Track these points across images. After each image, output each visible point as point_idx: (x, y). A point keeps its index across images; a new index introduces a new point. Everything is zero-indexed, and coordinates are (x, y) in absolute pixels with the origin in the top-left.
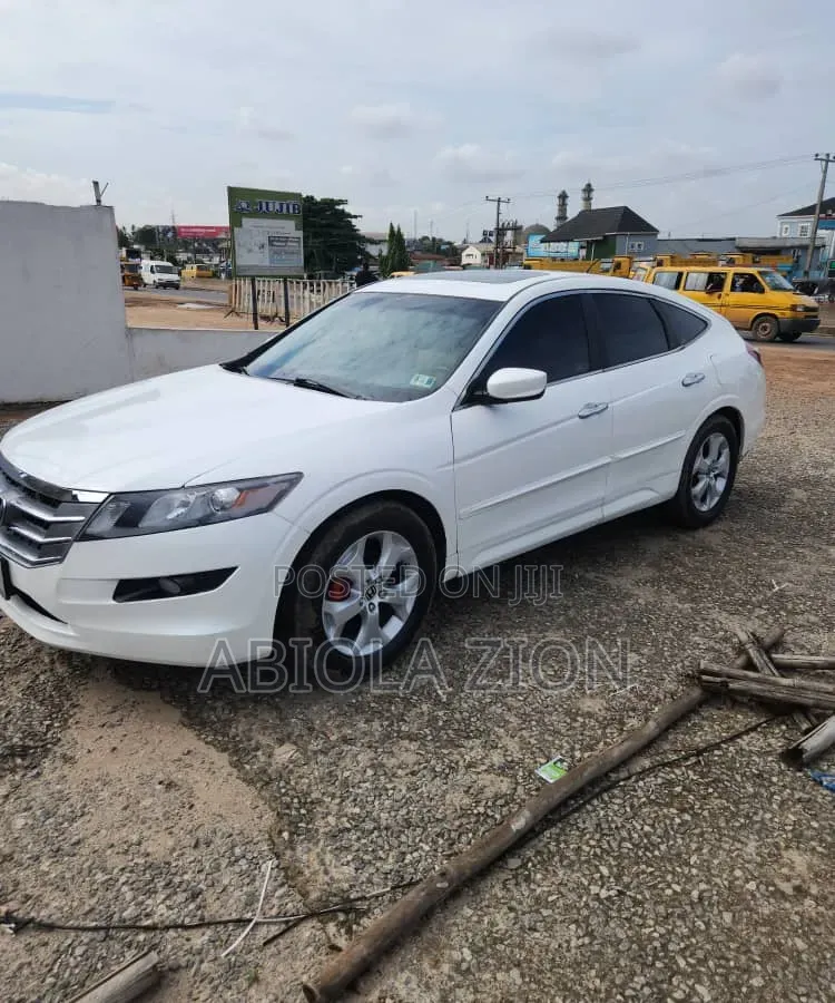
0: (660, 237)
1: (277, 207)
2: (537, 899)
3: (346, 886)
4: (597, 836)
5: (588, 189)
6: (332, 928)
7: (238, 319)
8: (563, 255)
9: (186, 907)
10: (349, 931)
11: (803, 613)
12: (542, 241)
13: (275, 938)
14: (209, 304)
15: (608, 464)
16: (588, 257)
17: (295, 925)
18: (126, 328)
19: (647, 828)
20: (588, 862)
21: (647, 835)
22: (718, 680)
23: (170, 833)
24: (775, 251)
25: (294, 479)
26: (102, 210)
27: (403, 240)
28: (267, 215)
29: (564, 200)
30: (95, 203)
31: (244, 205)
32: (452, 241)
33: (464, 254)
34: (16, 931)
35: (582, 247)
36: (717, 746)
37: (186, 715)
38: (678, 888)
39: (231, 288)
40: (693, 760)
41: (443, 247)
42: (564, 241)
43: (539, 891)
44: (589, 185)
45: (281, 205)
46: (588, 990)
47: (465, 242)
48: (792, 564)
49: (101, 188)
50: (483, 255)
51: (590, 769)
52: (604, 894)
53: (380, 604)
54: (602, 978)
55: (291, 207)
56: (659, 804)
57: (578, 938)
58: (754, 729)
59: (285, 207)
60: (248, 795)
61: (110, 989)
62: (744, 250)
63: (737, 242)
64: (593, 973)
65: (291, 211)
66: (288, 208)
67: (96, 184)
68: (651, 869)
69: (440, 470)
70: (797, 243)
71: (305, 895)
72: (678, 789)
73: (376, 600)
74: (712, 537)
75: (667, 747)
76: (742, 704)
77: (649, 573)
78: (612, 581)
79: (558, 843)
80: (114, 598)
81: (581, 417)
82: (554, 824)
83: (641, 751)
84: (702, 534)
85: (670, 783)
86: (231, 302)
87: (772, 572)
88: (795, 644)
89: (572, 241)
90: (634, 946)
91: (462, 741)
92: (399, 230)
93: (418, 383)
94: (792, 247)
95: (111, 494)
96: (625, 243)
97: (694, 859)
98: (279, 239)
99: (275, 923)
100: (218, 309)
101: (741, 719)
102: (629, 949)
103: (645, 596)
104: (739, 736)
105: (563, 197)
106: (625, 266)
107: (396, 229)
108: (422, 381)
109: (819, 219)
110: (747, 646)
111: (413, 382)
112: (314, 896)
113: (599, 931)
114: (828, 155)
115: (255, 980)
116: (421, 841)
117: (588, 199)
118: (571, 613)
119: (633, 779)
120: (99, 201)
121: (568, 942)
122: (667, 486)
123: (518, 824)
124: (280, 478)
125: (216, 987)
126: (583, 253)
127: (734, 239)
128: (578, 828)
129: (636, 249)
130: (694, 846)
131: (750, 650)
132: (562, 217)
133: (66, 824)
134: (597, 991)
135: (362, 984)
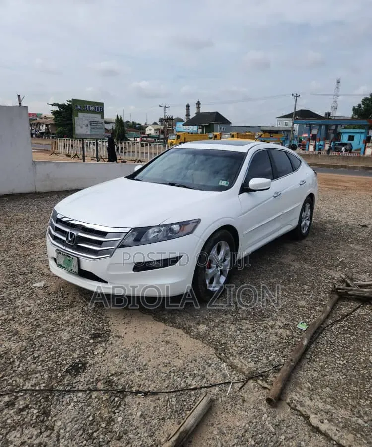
0: (231, 125)
1: (93, 108)
2: (321, 366)
3: (255, 369)
4: (329, 345)
5: (199, 104)
6: (259, 382)
7: (56, 157)
8: (192, 131)
9: (203, 381)
10: (266, 382)
11: (353, 268)
12: (183, 125)
13: (242, 387)
14: (35, 149)
15: (281, 215)
16: (202, 132)
17: (246, 383)
18: (33, 161)
19: (343, 342)
20: (330, 353)
21: (345, 344)
22: (344, 291)
23: (179, 358)
24: (277, 132)
25: (198, 221)
26: (22, 108)
27: (123, 123)
28: (89, 112)
29: (189, 108)
30: (19, 105)
31: (79, 107)
32: (140, 123)
33: (147, 129)
34: (145, 396)
35: (200, 128)
36: (350, 314)
37: (154, 317)
38: (364, 358)
39: (52, 143)
40: (345, 319)
41: (137, 126)
42: (192, 125)
43: (320, 364)
44: (199, 102)
45: (95, 108)
46: (354, 391)
47: (146, 124)
48: (341, 251)
49: (21, 98)
50: (155, 130)
51: (317, 324)
52: (342, 363)
53: (220, 270)
54: (356, 387)
55: (99, 108)
56: (343, 334)
57: (342, 376)
58: (359, 307)
59: (96, 108)
60: (199, 343)
61: (201, 407)
62: (264, 131)
63: (262, 128)
64: (352, 386)
65: (99, 110)
66: (98, 109)
67: (19, 96)
68: (352, 354)
69: (240, 216)
70: (284, 129)
71: (243, 373)
72: (346, 328)
73: (219, 269)
74: (308, 242)
75: (334, 315)
76: (350, 300)
77: (293, 257)
78: (283, 261)
79: (318, 349)
80: (134, 270)
81: (275, 197)
82: (313, 343)
83: (328, 317)
84: (304, 242)
85: (343, 327)
86: (52, 149)
87: (336, 254)
88: (357, 279)
89: (195, 125)
90: (360, 377)
91: (264, 319)
92: (121, 117)
93: (222, 184)
94: (282, 130)
95: (132, 229)
96: (218, 127)
97: (363, 349)
98: (94, 122)
99: (240, 382)
100: (41, 152)
101: (353, 305)
102: (359, 378)
103: (296, 265)
104: (356, 310)
105: (188, 106)
106: (218, 136)
107: (119, 117)
108: (224, 183)
109: (294, 120)
110: (346, 279)
111: (220, 184)
112: (247, 373)
113: (347, 374)
114: (297, 94)
115: (244, 401)
116: (271, 352)
117: (199, 108)
118: (274, 272)
119: (330, 326)
120: (20, 104)
121: (339, 378)
122: (295, 224)
123: (305, 343)
124: (194, 221)
125: (231, 405)
126: (200, 130)
127: (260, 127)
128: (321, 343)
129: (222, 130)
130: (361, 345)
131: (348, 281)
132: (188, 115)
133: (136, 359)
134: (357, 391)
135: (282, 398)
